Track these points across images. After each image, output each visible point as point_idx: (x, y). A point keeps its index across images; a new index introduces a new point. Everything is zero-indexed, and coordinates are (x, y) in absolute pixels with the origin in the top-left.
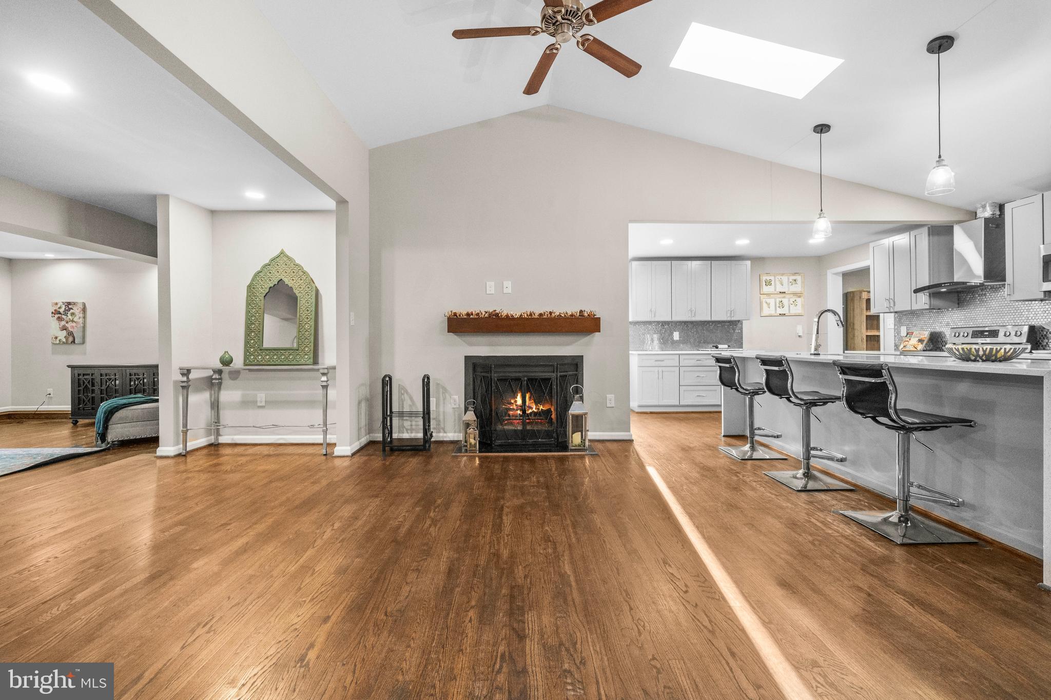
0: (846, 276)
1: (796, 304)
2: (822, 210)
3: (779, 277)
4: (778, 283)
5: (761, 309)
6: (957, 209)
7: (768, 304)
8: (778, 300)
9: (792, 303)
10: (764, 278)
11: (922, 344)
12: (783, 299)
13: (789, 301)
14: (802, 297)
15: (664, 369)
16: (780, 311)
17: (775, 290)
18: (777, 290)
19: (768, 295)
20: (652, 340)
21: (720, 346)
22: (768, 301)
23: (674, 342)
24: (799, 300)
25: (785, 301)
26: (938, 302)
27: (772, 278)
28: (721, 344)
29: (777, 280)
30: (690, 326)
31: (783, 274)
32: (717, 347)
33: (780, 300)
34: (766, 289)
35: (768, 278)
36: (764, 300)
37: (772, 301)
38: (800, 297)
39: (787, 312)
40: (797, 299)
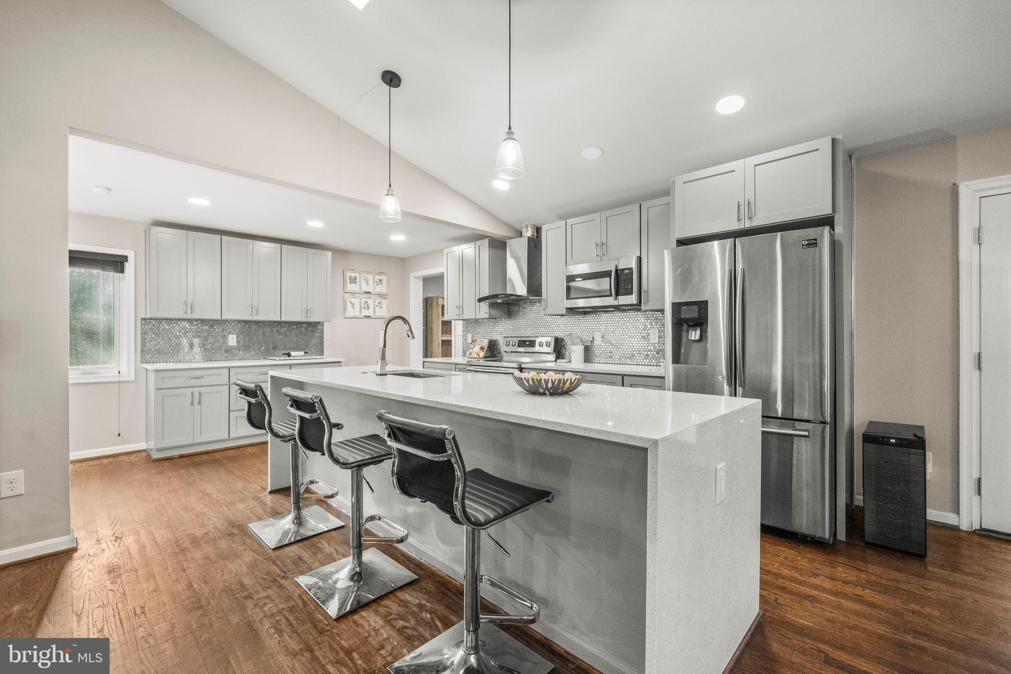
0: (427, 281)
1: (382, 305)
2: (390, 186)
3: (365, 275)
4: (363, 281)
5: (345, 310)
6: (509, 226)
7: (353, 304)
8: (363, 301)
9: (377, 304)
10: (349, 274)
11: (483, 351)
12: (368, 300)
13: (374, 302)
14: (387, 299)
15: (202, 390)
16: (365, 313)
17: (360, 289)
18: (362, 290)
19: (353, 294)
20: (191, 346)
21: (293, 354)
22: (353, 300)
23: (229, 350)
24: (384, 302)
25: (370, 302)
26: (495, 313)
27: (357, 275)
28: (294, 350)
29: (362, 278)
30: (253, 327)
31: (368, 273)
32: (289, 355)
33: (365, 300)
34: (351, 287)
35: (353, 275)
36: (348, 300)
37: (356, 301)
38: (385, 298)
39: (372, 314)
40: (382, 301)
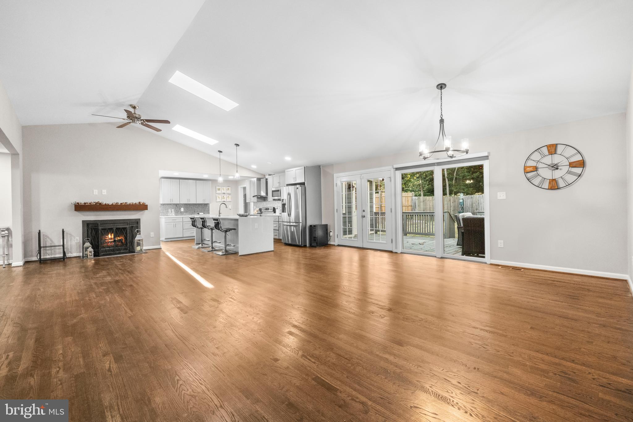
4: (222, 189)
5: (216, 199)
6: (262, 174)
7: (219, 197)
8: (222, 196)
9: (228, 197)
10: (217, 188)
15: (176, 223)
16: (223, 200)
17: (221, 192)
19: (219, 194)
20: (172, 212)
21: (200, 213)
22: (219, 196)
23: (181, 212)
24: (230, 196)
25: (225, 196)
26: (259, 200)
28: (200, 212)
30: (188, 206)
31: (224, 187)
32: (199, 214)
34: (218, 192)
35: (219, 188)
36: (217, 196)
37: (220, 196)
38: (230, 195)
39: (225, 200)
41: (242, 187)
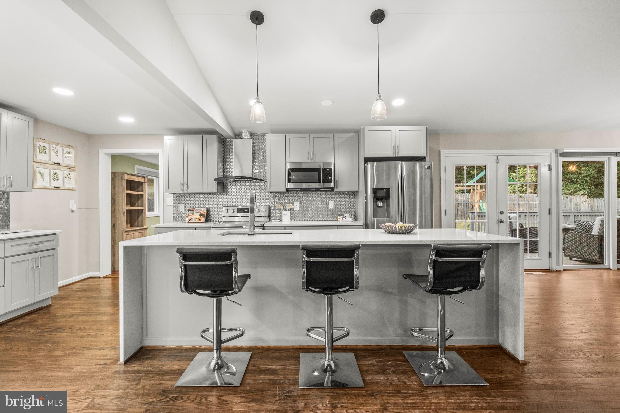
0: (114, 158)
1: (70, 177)
2: (258, 96)
3: (54, 146)
4: (52, 152)
5: (34, 179)
7: (42, 175)
8: (52, 172)
9: (66, 176)
10: (38, 143)
11: (204, 217)
12: (57, 171)
13: (64, 174)
14: (75, 172)
16: (55, 184)
17: (50, 160)
18: (52, 161)
19: (42, 164)
22: (42, 170)
24: (73, 174)
25: (60, 173)
27: (47, 145)
29: (52, 149)
31: (58, 144)
33: (55, 171)
34: (40, 157)
35: (43, 144)
36: (37, 169)
37: (46, 171)
38: (73, 171)
39: (61, 185)
40: (71, 173)
41: (107, 154)
